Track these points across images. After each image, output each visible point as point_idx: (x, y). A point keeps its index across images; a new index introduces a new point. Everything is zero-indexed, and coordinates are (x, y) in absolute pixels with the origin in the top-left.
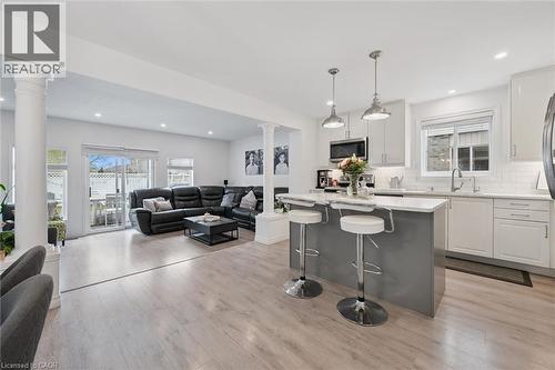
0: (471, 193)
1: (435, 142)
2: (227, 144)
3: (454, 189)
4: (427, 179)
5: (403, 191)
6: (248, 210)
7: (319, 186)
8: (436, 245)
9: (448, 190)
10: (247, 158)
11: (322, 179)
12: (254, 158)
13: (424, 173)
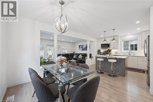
0: (133, 55)
1: (125, 43)
2: (74, 43)
3: (129, 54)
4: (124, 52)
5: (118, 55)
6: (81, 59)
7: (98, 54)
8: (126, 66)
9: (128, 55)
10: (79, 47)
11: (99, 52)
12: (81, 47)
13: (123, 51)
